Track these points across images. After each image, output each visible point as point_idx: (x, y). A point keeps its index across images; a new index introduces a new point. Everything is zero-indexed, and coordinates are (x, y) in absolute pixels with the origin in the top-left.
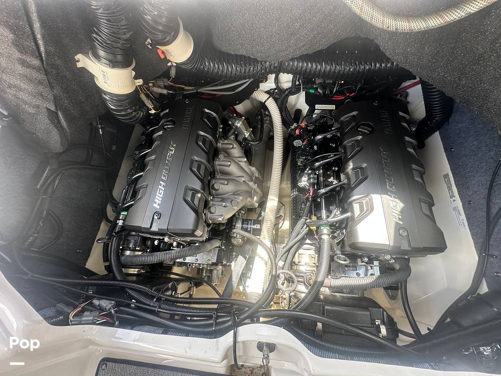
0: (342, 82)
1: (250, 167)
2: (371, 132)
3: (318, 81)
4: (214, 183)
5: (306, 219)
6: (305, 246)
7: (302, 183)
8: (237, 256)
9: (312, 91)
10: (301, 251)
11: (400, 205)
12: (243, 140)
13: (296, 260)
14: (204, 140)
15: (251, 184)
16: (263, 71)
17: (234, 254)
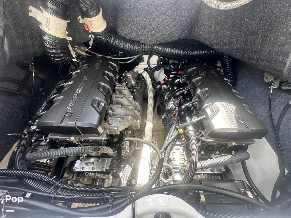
0: (183, 63)
1: (135, 102)
2: (206, 75)
3: (171, 61)
4: (112, 106)
5: (176, 125)
6: (176, 147)
7: (170, 105)
8: (124, 167)
9: (167, 68)
10: (173, 151)
11: (234, 107)
12: (131, 86)
13: (171, 157)
14: (104, 88)
15: (136, 112)
16: (143, 49)
17: (122, 166)
